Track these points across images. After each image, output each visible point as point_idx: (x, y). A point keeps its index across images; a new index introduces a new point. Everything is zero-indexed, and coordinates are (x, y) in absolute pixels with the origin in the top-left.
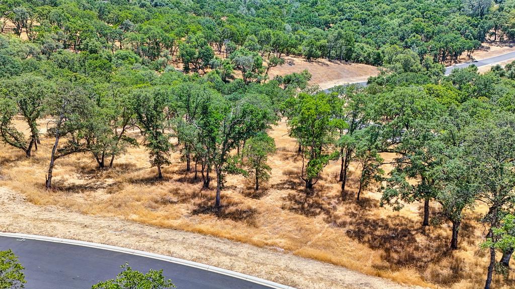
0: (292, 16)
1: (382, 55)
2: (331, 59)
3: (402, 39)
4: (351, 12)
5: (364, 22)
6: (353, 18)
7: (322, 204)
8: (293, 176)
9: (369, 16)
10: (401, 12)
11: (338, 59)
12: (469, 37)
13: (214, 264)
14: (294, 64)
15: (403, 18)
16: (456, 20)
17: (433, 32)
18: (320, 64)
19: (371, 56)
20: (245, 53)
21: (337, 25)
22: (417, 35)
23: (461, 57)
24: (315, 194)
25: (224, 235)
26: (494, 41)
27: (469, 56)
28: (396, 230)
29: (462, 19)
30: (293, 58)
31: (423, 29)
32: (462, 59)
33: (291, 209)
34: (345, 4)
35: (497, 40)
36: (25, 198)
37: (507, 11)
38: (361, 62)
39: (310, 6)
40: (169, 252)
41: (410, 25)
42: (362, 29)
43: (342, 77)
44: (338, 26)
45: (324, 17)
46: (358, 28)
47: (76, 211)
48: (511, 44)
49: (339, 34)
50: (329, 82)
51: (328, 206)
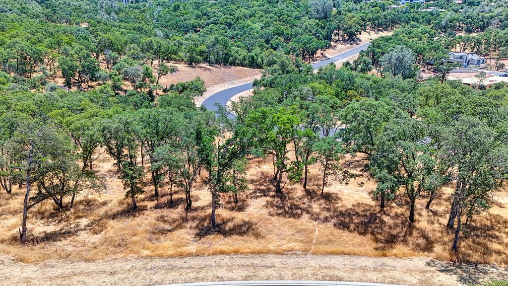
0: (157, 21)
1: (255, 57)
2: (211, 64)
3: (267, 41)
4: (215, 16)
5: (230, 26)
6: (219, 22)
7: (298, 205)
8: (257, 183)
9: (233, 20)
10: (261, 16)
11: (217, 63)
12: (320, 38)
13: (265, 278)
14: (178, 71)
15: (264, 22)
16: (307, 23)
17: (291, 34)
18: (203, 69)
19: (246, 59)
20: (129, 62)
21: (205, 29)
22: (279, 38)
23: (317, 55)
24: (287, 198)
25: (245, 251)
26: (338, 40)
27: (322, 54)
28: (365, 215)
29: (313, 22)
30: (175, 65)
31: (283, 31)
32: (318, 57)
33: (279, 215)
34: (208, 9)
35: (340, 39)
36: (13, 258)
37: (344, 14)
38: (238, 65)
39: (172, 10)
40: (218, 277)
41: (272, 28)
42: (230, 32)
43: (226, 81)
44: (207, 30)
45: (190, 22)
46: (226, 32)
47: (78, 261)
48: (351, 42)
49: (216, 39)
50: (216, 87)
51: (304, 206)
